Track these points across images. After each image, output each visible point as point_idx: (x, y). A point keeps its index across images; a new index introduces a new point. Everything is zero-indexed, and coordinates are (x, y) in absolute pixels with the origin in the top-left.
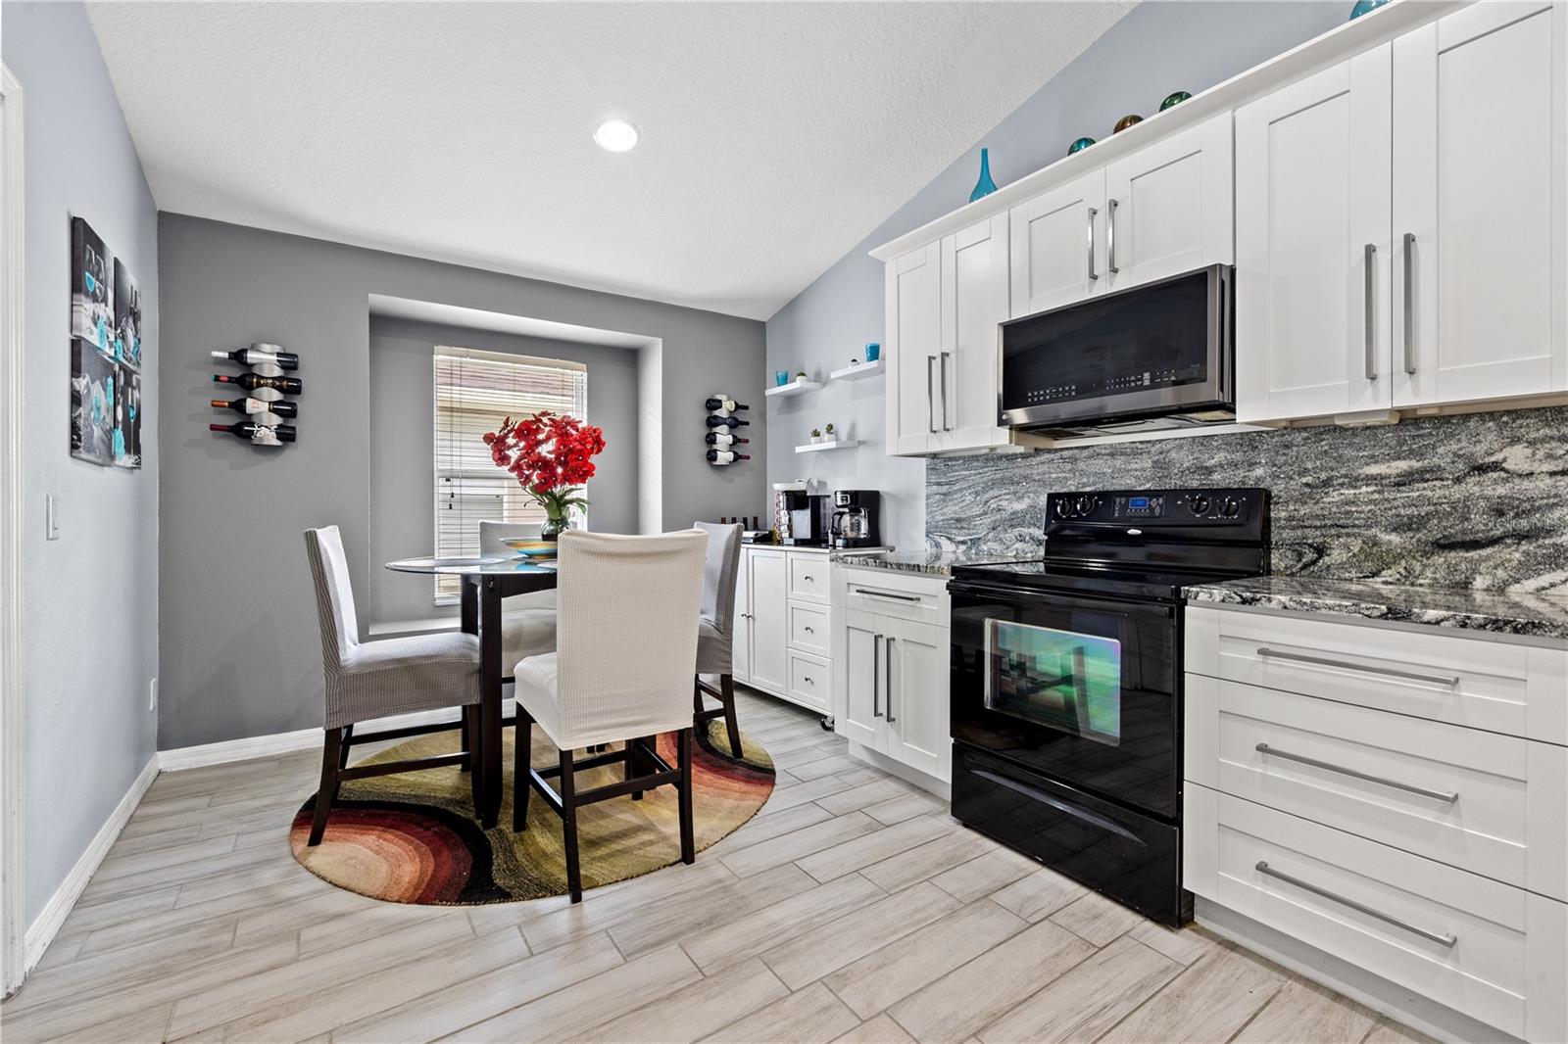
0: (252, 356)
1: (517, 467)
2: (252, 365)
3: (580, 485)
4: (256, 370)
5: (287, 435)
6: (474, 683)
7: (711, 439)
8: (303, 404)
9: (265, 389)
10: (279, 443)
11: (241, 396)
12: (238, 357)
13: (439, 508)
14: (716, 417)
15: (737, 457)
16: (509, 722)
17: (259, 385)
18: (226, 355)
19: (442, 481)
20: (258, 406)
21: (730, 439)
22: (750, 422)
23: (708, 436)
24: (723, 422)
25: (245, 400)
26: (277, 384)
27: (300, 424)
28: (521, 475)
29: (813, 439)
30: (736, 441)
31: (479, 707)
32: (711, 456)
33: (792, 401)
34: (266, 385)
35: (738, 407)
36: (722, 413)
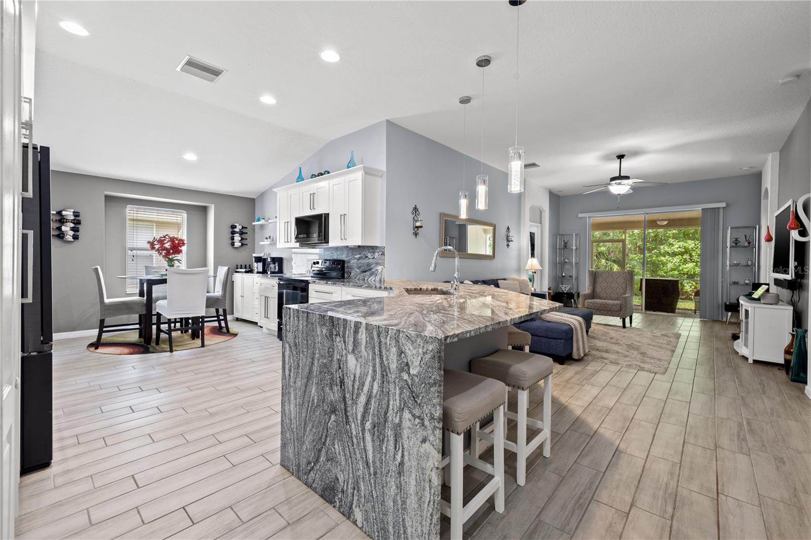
0: (64, 213)
1: (158, 250)
2: (64, 216)
3: (178, 255)
4: (65, 217)
5: (76, 237)
6: (144, 308)
7: (232, 238)
8: (80, 227)
9: (68, 223)
10: (72, 240)
11: (59, 225)
12: (59, 213)
13: (128, 261)
14: (234, 231)
15: (243, 245)
16: (154, 324)
17: (66, 222)
18: (55, 212)
19: (129, 251)
20: (66, 228)
21: (240, 238)
22: (248, 233)
23: (231, 237)
24: (237, 233)
25: (61, 227)
26: (73, 221)
27: (80, 234)
28: (159, 252)
29: (266, 240)
30: (242, 239)
31: (145, 314)
32: (233, 244)
33: (262, 226)
34: (69, 222)
35: (243, 228)
36: (237, 230)
